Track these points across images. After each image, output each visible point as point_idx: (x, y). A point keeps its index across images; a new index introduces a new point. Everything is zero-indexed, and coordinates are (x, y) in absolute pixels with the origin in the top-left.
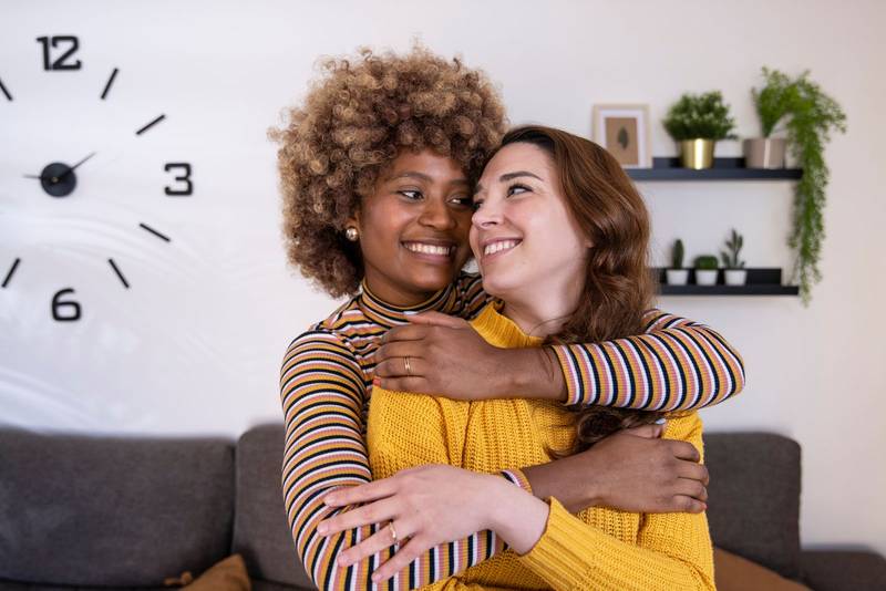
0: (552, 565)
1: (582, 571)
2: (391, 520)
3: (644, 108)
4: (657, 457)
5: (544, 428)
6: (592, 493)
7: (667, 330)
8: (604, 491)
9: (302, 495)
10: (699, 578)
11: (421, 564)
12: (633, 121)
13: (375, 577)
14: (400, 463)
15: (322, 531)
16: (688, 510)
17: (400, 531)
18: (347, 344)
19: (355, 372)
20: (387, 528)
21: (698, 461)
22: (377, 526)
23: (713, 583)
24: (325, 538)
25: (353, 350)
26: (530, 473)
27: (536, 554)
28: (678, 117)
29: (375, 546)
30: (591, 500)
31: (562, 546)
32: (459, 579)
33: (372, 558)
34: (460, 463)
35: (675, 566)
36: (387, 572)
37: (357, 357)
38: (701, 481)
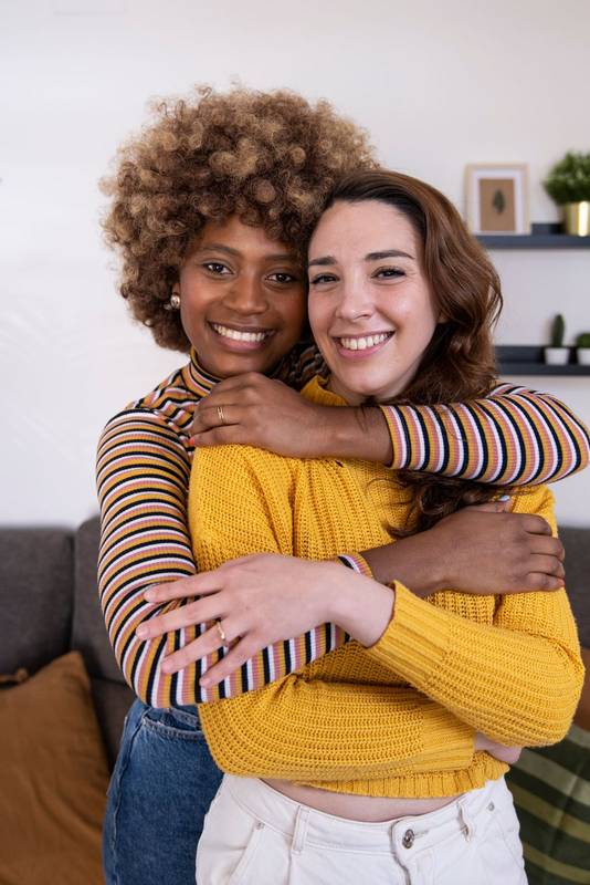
0: (403, 654)
1: (437, 658)
2: (218, 620)
3: (523, 168)
4: (507, 532)
5: (382, 505)
6: (437, 577)
7: (511, 395)
8: (452, 573)
9: (119, 593)
10: (565, 655)
11: (254, 665)
12: (510, 183)
13: (203, 683)
14: (225, 551)
15: (141, 634)
16: (544, 588)
17: (229, 631)
18: (171, 424)
19: (180, 456)
20: (213, 629)
21: (551, 535)
22: (203, 626)
23: (580, 660)
24: (145, 642)
25: (177, 430)
26: (370, 556)
27: (385, 644)
28: (561, 178)
29: (202, 649)
30: (437, 584)
31: (411, 632)
32: (299, 676)
33: (198, 663)
34: (291, 551)
35: (537, 644)
36: (216, 676)
37: (182, 438)
38: (556, 556)
